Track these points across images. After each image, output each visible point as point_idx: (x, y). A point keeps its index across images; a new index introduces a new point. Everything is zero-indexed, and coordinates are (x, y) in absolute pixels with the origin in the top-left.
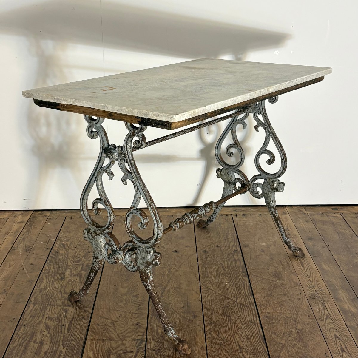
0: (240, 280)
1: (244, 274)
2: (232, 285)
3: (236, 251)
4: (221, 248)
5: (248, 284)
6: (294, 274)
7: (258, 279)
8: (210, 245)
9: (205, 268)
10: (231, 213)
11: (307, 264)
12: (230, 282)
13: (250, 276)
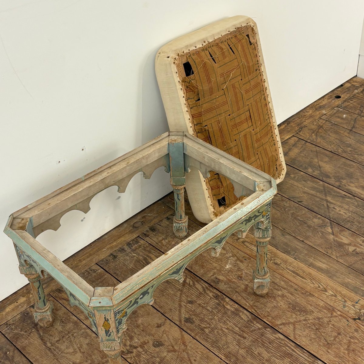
0: (279, 344)
1: (269, 329)
2: (281, 357)
3: (217, 297)
4: (198, 303)
5: (293, 344)
6: (310, 296)
7: (289, 327)
8: (180, 306)
9: (223, 351)
10: (135, 236)
11: (301, 271)
12: (273, 354)
13: (277, 328)
